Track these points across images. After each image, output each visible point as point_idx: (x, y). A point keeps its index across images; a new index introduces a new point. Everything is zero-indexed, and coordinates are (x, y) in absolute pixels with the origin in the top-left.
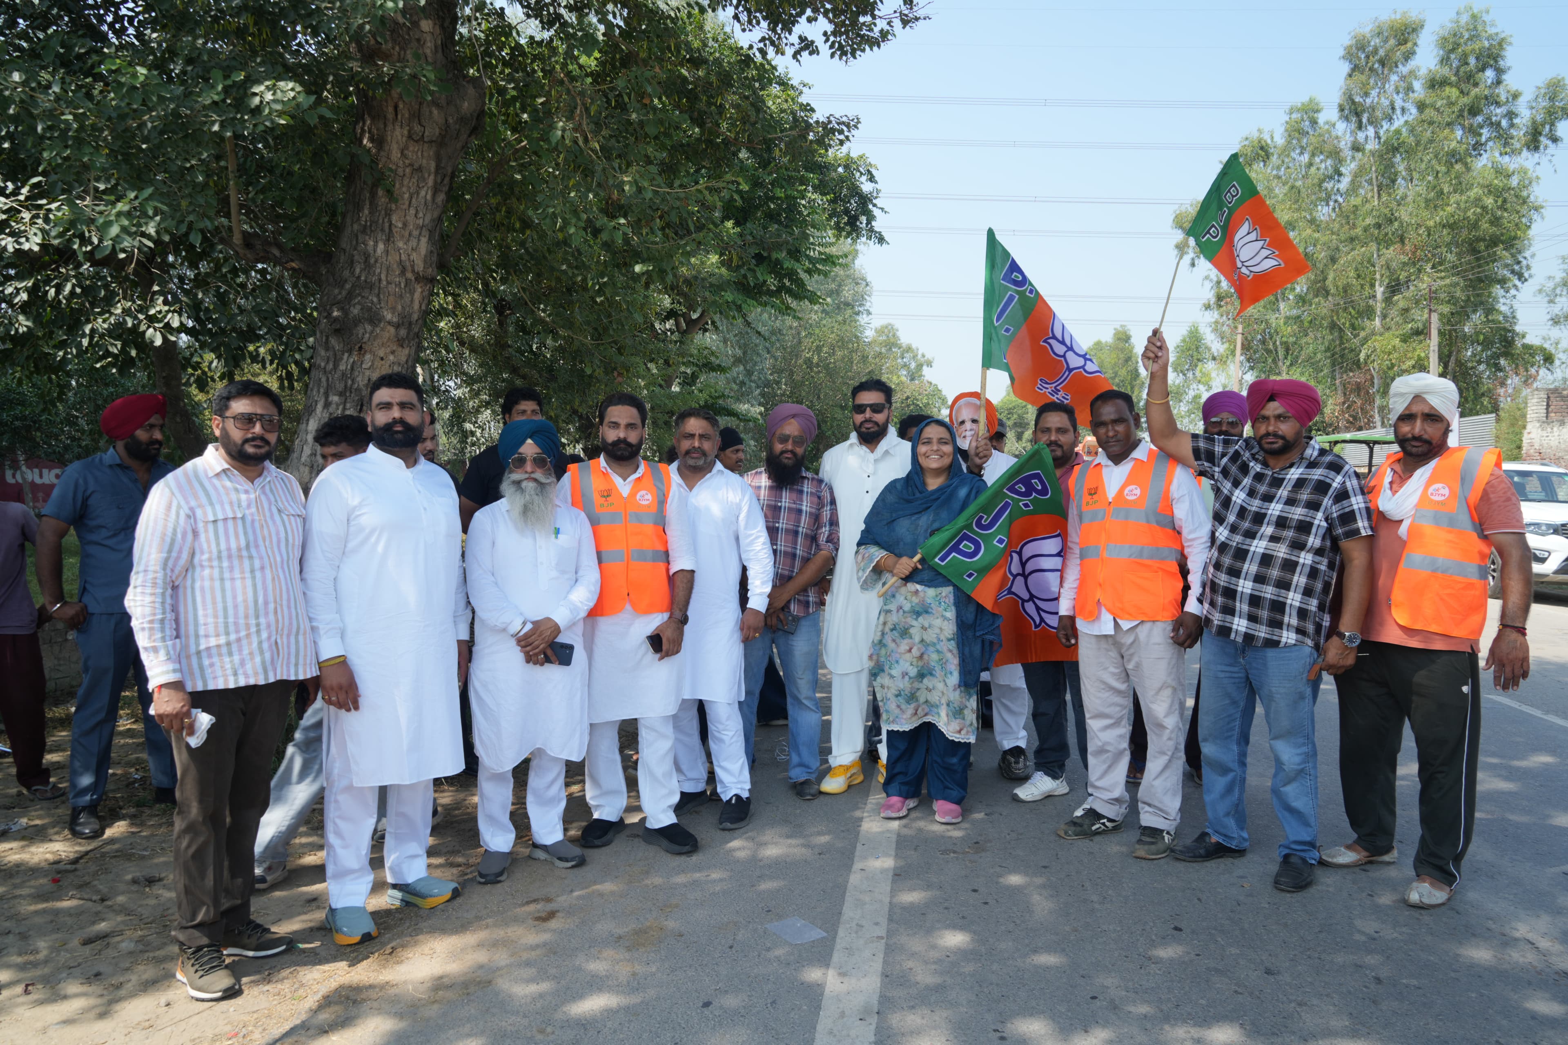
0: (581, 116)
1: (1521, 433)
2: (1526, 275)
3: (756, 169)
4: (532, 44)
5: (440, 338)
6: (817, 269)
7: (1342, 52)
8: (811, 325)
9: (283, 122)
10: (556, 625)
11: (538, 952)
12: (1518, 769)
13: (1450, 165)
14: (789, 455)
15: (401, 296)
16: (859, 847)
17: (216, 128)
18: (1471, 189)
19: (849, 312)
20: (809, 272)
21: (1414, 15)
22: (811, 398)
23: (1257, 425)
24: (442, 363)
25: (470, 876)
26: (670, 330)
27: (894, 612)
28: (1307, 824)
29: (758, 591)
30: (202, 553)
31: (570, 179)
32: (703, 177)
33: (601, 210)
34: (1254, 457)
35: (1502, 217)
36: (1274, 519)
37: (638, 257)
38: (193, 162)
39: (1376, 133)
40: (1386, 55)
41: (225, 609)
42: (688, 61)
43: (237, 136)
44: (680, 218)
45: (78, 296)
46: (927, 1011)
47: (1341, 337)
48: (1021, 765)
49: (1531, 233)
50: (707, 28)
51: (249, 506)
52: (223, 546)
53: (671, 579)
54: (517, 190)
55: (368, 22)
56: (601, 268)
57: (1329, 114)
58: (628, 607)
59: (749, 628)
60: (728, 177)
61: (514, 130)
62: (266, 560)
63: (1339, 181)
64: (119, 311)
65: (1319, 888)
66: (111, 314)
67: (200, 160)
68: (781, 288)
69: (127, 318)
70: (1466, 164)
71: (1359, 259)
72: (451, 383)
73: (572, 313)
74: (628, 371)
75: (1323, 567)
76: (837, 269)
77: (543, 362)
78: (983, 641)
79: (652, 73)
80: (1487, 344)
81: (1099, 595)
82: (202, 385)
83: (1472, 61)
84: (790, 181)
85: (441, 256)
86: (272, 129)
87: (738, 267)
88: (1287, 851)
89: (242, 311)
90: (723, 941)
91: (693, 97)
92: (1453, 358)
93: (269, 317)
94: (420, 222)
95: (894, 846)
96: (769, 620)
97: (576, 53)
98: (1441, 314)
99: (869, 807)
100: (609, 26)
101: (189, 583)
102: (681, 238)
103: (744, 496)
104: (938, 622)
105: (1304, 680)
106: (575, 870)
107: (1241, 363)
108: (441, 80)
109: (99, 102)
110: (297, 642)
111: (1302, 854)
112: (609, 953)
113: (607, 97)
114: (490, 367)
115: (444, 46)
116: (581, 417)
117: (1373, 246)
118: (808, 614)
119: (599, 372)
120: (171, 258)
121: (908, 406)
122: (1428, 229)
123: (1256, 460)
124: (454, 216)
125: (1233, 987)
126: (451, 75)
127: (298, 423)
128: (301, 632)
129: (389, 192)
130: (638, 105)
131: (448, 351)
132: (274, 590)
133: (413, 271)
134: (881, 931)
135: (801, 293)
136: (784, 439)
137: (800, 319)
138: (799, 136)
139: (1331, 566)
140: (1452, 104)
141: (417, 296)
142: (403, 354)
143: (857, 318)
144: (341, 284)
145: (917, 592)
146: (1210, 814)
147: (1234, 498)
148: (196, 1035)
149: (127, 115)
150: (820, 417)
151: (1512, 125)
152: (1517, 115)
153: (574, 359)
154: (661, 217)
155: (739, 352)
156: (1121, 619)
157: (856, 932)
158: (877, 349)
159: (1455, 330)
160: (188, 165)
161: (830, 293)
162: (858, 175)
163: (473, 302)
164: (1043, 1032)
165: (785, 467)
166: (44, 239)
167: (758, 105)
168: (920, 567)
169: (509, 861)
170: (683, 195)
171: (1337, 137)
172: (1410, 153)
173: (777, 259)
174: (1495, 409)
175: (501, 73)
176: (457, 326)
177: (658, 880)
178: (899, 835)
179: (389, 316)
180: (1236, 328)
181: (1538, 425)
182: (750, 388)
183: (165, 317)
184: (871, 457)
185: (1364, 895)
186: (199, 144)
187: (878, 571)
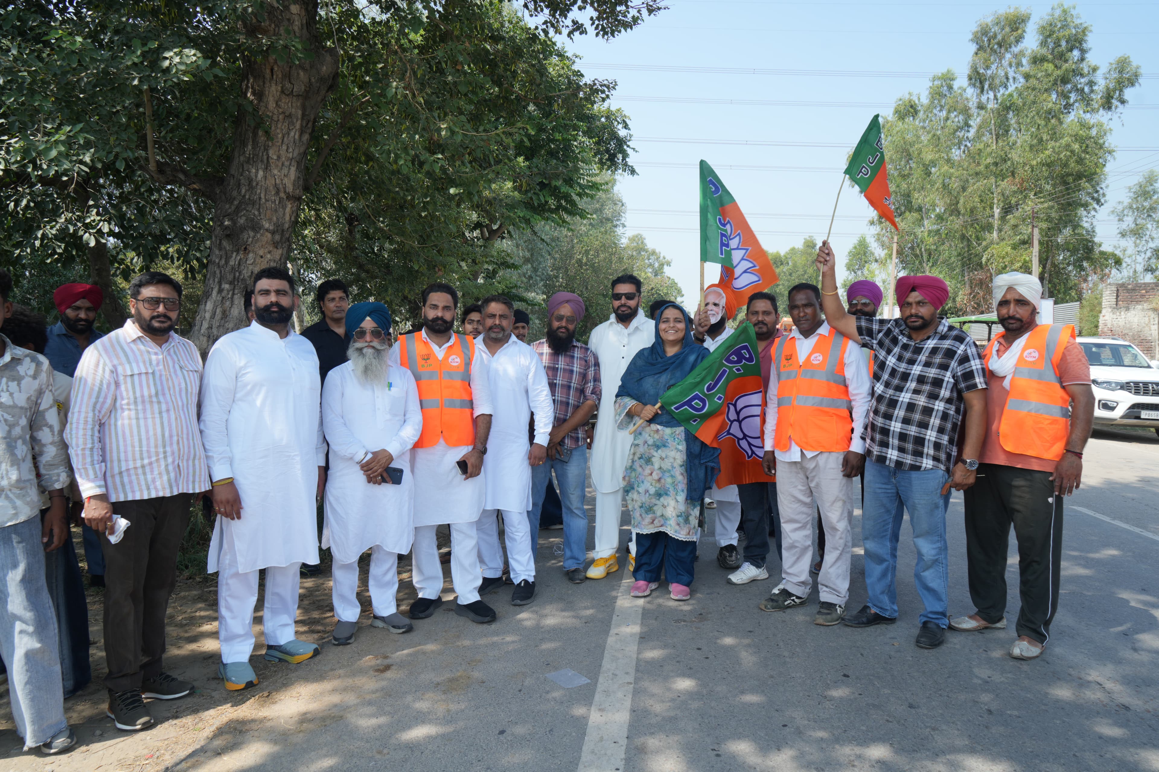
0: (410, 77)
1: (1098, 316)
2: (1102, 201)
3: (541, 119)
4: (373, 24)
5: (305, 242)
6: (586, 193)
7: (971, 36)
8: (581, 235)
9: (186, 79)
10: (390, 454)
11: (377, 695)
12: (1093, 559)
13: (1048, 120)
14: (563, 330)
15: (276, 211)
16: (615, 617)
17: (136, 82)
18: (1062, 138)
19: (609, 225)
20: (579, 195)
21: (1023, 10)
22: (581, 289)
23: (903, 309)
24: (307, 260)
25: (326, 640)
26: (476, 237)
27: (641, 446)
28: (940, 599)
29: (542, 431)
30: (123, 399)
31: (402, 124)
32: (502, 124)
33: (425, 148)
34: (901, 332)
35: (1085, 158)
36: (916, 377)
37: (453, 183)
38: (118, 108)
39: (995, 96)
40: (1003, 39)
41: (140, 441)
42: (490, 38)
43: (153, 90)
44: (484, 154)
45: (32, 209)
46: (663, 736)
47: (969, 246)
48: (733, 558)
49: (1106, 169)
50: (504, 13)
51: (158, 364)
52: (138, 394)
53: (475, 421)
54: (362, 132)
55: (251, 6)
56: (425, 191)
57: (961, 82)
58: (442, 441)
59: (535, 458)
60: (519, 125)
61: (360, 88)
62: (171, 404)
63: (968, 131)
64: (63, 220)
65: (949, 645)
66: (57, 222)
67: (124, 107)
68: (559, 207)
69: (69, 226)
70: (1059, 119)
71: (982, 188)
72: (314, 276)
73: (404, 224)
74: (445, 267)
75: (952, 413)
76: (600, 194)
77: (383, 261)
78: (706, 467)
79: (463, 47)
80: (1074, 251)
81: (790, 432)
82: (126, 274)
83: (1063, 43)
84: (566, 128)
85: (306, 180)
86: (178, 84)
87: (526, 191)
88: (925, 619)
89: (156, 220)
90: (514, 686)
91: (494, 65)
92: (1049, 261)
93: (177, 225)
94: (291, 155)
95: (640, 616)
96: (550, 451)
97: (406, 31)
98: (1041, 229)
99: (622, 589)
100: (432, 11)
101: (113, 422)
102: (485, 170)
103: (532, 360)
104: (673, 454)
105: (939, 495)
106: (406, 635)
107: (896, 264)
108: (306, 50)
109: (47, 62)
110: (194, 465)
111: (937, 621)
112: (429, 695)
113: (429, 64)
114: (342, 264)
115: (308, 24)
116: (410, 302)
117: (993, 180)
118: (578, 446)
119: (424, 269)
120: (101, 181)
121: (653, 295)
122: (1032, 167)
123: (903, 334)
124: (315, 151)
125: (886, 717)
126: (313, 47)
127: (198, 305)
128: (197, 457)
129: (267, 133)
130: (453, 70)
131: (311, 253)
132: (177, 427)
133: (285, 192)
134: (631, 679)
135: (574, 210)
136: (560, 318)
137: (572, 230)
138: (572, 94)
139: (957, 411)
140: (1049, 75)
141: (288, 210)
142: (278, 253)
143: (615, 229)
144: (231, 200)
145: (658, 431)
146: (870, 593)
147: (888, 363)
148: (122, 757)
149: (68, 72)
150: (587, 303)
151: (1092, 91)
152: (1095, 84)
153: (405, 258)
154: (469, 154)
155: (528, 254)
156: (806, 450)
157: (612, 679)
158: (630, 252)
159: (1051, 241)
160: (115, 110)
161: (596, 211)
162: (616, 123)
163: (330, 216)
164: (747, 750)
165: (560, 339)
166: (6, 165)
167: (542, 71)
168: (660, 412)
169: (356, 629)
170: (485, 138)
171: (967, 99)
172: (1018, 111)
173: (555, 186)
174: (1080, 299)
175: (350, 45)
176: (318, 233)
177: (467, 643)
178: (644, 609)
179: (267, 225)
180: (893, 238)
181: (1110, 310)
182: (536, 280)
183: (98, 224)
184: (626, 331)
185: (981, 650)
186: (123, 95)
187: (630, 415)
